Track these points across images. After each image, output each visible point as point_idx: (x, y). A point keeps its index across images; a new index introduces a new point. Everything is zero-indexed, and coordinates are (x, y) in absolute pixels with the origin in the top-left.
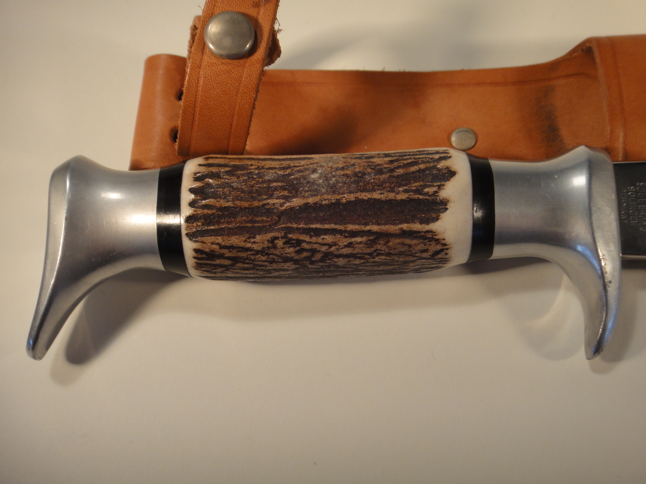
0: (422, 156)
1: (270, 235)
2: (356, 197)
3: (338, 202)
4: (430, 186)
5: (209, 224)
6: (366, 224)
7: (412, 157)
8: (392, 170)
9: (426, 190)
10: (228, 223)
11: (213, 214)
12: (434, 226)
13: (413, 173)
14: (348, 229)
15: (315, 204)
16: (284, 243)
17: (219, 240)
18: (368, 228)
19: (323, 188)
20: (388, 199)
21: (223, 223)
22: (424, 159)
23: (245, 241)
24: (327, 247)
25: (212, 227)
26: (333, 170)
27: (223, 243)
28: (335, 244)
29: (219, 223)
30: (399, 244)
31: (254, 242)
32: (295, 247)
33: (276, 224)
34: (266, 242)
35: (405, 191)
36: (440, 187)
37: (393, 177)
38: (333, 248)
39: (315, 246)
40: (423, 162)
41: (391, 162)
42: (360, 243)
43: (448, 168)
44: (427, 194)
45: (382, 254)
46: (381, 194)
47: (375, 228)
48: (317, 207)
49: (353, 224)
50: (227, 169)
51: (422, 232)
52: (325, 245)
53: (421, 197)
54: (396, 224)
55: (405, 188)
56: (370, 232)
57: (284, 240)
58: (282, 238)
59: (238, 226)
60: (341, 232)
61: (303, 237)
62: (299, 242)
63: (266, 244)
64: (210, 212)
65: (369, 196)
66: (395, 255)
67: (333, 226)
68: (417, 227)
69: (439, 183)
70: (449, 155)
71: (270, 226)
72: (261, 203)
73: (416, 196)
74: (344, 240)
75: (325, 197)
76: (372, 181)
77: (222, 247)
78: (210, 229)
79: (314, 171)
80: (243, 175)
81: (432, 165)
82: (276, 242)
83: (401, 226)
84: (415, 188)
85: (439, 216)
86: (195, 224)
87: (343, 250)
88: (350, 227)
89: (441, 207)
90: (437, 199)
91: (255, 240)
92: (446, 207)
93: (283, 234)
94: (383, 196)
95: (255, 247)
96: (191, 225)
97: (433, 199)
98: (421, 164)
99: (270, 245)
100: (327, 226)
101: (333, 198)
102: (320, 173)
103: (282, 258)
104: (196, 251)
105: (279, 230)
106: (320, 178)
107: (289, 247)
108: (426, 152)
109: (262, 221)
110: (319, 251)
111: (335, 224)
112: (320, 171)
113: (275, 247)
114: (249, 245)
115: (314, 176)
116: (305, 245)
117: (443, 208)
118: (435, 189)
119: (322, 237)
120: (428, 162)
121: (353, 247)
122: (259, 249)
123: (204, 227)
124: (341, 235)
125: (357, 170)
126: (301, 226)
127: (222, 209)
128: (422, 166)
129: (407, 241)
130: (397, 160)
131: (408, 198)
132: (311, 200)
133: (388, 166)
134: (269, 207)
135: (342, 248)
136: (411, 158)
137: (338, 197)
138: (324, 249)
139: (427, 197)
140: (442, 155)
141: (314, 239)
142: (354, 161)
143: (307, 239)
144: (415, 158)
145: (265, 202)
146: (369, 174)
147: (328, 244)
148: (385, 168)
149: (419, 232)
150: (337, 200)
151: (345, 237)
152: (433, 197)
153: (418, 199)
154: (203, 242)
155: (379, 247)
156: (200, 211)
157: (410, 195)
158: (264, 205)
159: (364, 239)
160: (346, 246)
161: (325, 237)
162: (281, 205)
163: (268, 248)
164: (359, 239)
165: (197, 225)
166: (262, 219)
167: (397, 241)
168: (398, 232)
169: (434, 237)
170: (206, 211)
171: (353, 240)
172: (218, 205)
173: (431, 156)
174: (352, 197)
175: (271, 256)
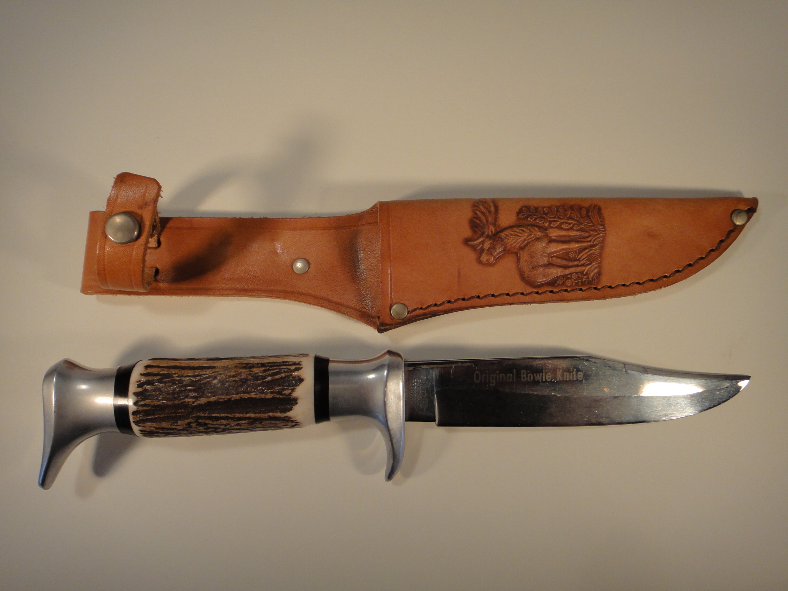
0: (284, 367)
1: (187, 421)
2: (240, 397)
3: (229, 400)
4: (287, 389)
5: (147, 415)
6: (247, 413)
7: (278, 367)
8: (265, 377)
9: (285, 392)
10: (160, 414)
11: (150, 409)
12: (289, 414)
13: (277, 379)
14: (236, 416)
15: (215, 401)
16: (197, 425)
17: (155, 425)
18: (248, 415)
19: (220, 390)
20: (260, 398)
21: (156, 415)
22: (285, 370)
23: (171, 425)
24: (224, 426)
25: (150, 417)
26: (227, 377)
27: (157, 427)
28: (229, 424)
29: (154, 414)
30: (269, 423)
31: (177, 425)
32: (204, 426)
33: (191, 413)
34: (185, 425)
35: (271, 393)
36: (293, 390)
37: (265, 382)
38: (228, 426)
39: (217, 426)
40: (285, 372)
41: (265, 371)
42: (245, 423)
43: (299, 376)
44: (285, 394)
45: (260, 428)
46: (256, 394)
47: (252, 415)
48: (216, 403)
49: (238, 413)
50: (159, 377)
51: (282, 417)
52: (222, 425)
53: (281, 397)
54: (265, 413)
55: (271, 390)
56: (249, 418)
57: (196, 423)
58: (195, 422)
59: (166, 416)
60: (232, 418)
61: (207, 422)
62: (206, 424)
63: (185, 426)
64: (147, 408)
65: (249, 396)
66: (268, 427)
67: (226, 415)
68: (278, 414)
69: (292, 388)
70: (301, 366)
71: (187, 415)
72: (180, 402)
73: (278, 396)
74: (234, 422)
75: (221, 397)
76: (252, 385)
77: (156, 428)
78: (148, 418)
79: (215, 378)
80: (169, 382)
81: (289, 374)
82: (192, 424)
83: (269, 414)
84: (277, 391)
85: (292, 408)
86: (138, 416)
87: (235, 427)
88: (237, 415)
89: (293, 402)
90: (291, 398)
91: (177, 424)
92: (297, 402)
93: (195, 420)
94: (257, 396)
95: (178, 428)
96: (135, 416)
97: (289, 398)
98: (282, 373)
99: (188, 426)
100: (222, 415)
101: (226, 397)
102: (219, 379)
103: (197, 431)
104: (141, 431)
105: (192, 418)
106: (218, 383)
107: (200, 427)
108: (288, 363)
109: (182, 412)
110: (219, 428)
111: (228, 414)
112: (219, 378)
113: (191, 427)
114: (174, 427)
115: (215, 382)
116: (210, 426)
117: (295, 403)
118: (290, 391)
119: (220, 421)
120: (288, 372)
121: (240, 425)
122: (181, 428)
123: (144, 418)
124: (232, 420)
125: (242, 377)
126: (207, 415)
127: (154, 406)
128: (283, 375)
129: (273, 422)
130: (268, 370)
131: (273, 397)
132: (212, 399)
133: (262, 374)
134: (186, 404)
135: (233, 426)
136: (277, 369)
137: (229, 397)
138: (222, 427)
139: (284, 397)
140: (297, 366)
141: (215, 423)
142: (241, 370)
143: (211, 422)
144: (279, 369)
145: (183, 401)
146: (250, 380)
147: (224, 425)
148: (261, 376)
149: (280, 417)
150: (229, 399)
151: (235, 421)
152: (289, 397)
153: (279, 397)
154: (144, 426)
155: (256, 425)
156: (141, 408)
157: (274, 395)
158: (182, 403)
159: (246, 421)
160: (235, 425)
161: (221, 421)
162: (193, 402)
163: (187, 428)
164: (243, 422)
165: (140, 416)
166: (182, 411)
167: (267, 422)
168: (267, 417)
169: (290, 419)
170: (145, 408)
171: (240, 422)
172: (152, 404)
173: (289, 367)
174: (238, 397)
175: (189, 431)
